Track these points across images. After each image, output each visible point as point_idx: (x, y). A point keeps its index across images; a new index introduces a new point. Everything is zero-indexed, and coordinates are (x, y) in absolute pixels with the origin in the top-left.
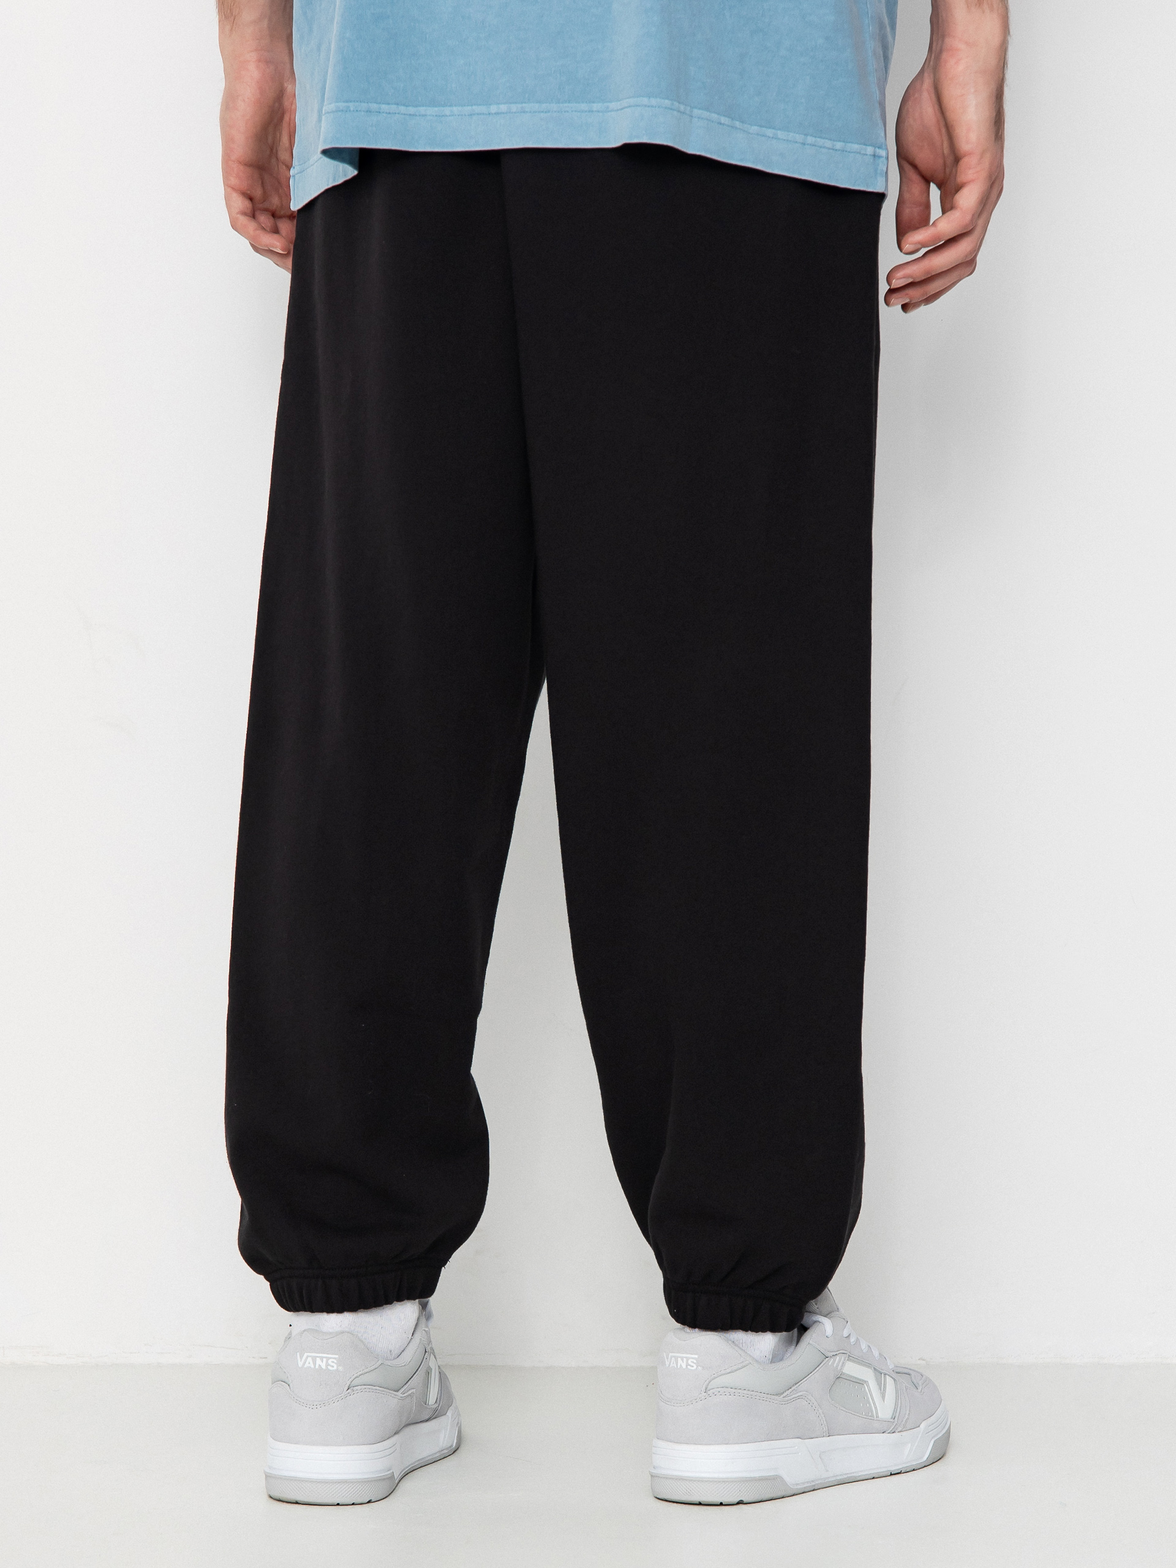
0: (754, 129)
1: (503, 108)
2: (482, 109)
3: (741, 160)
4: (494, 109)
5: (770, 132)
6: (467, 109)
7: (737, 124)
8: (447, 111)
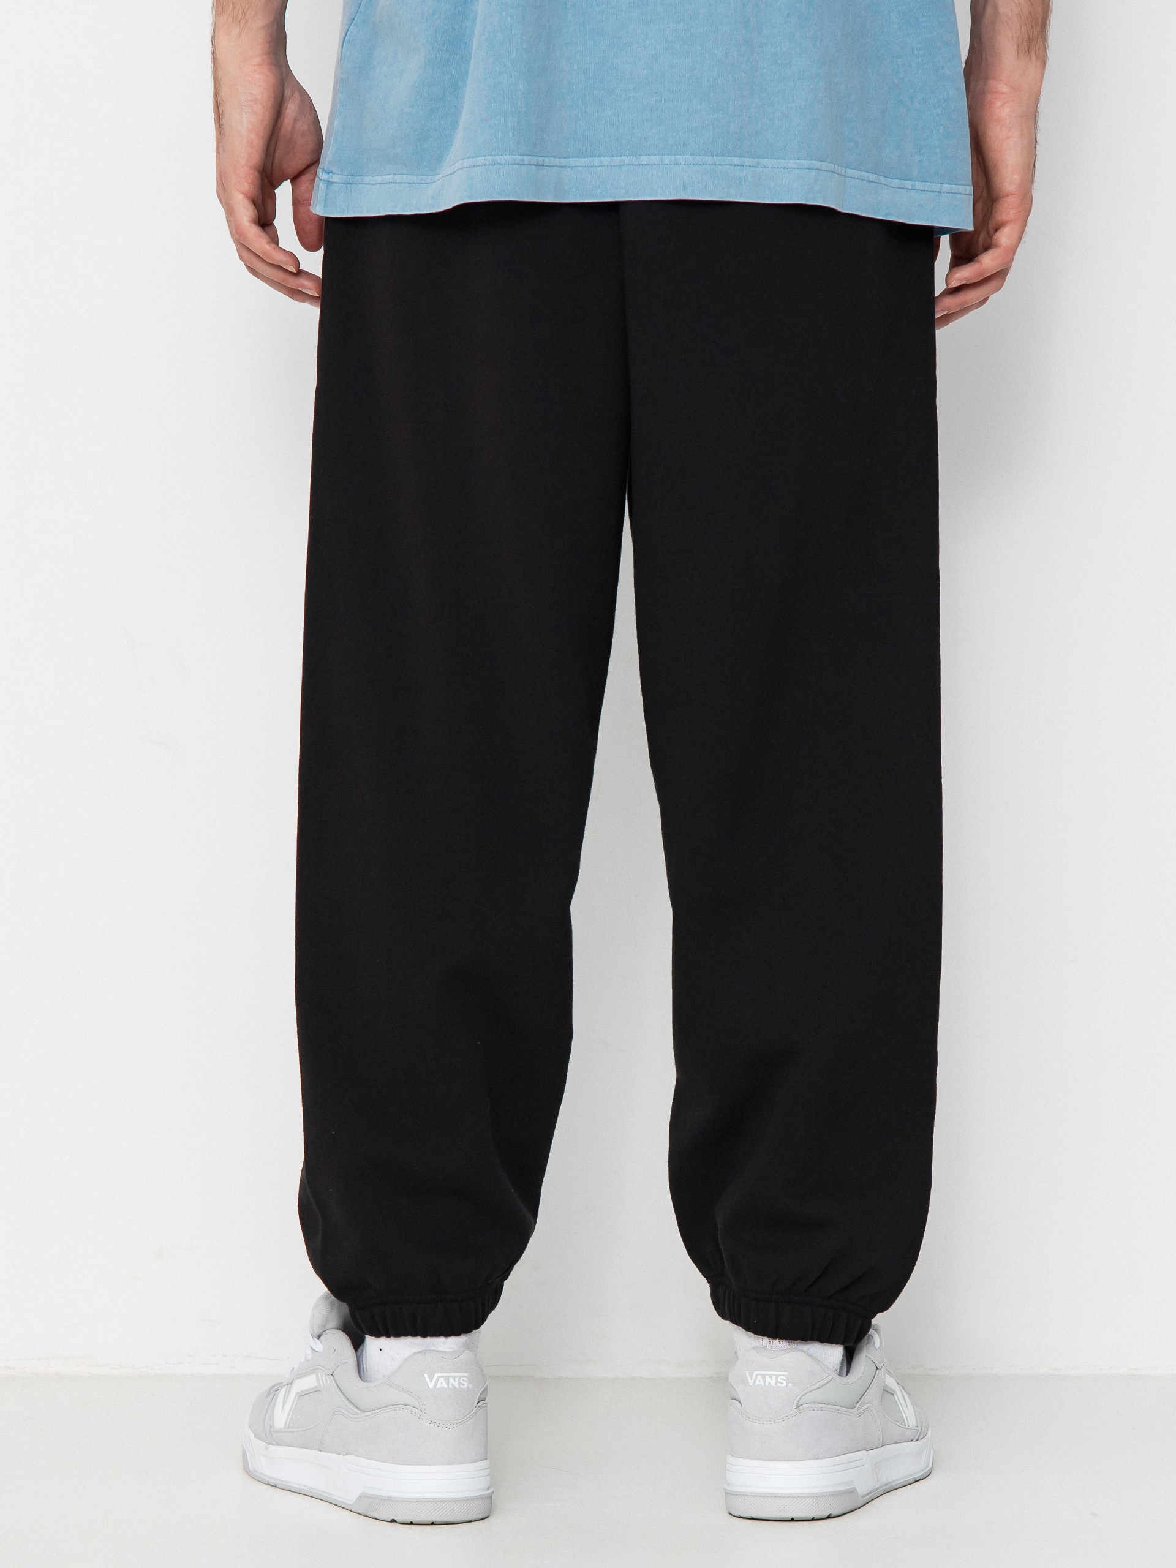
0: (896, 182)
1: (655, 159)
2: (634, 160)
3: (887, 215)
4: (644, 159)
5: (908, 184)
6: (617, 160)
7: (882, 179)
8: (596, 161)
